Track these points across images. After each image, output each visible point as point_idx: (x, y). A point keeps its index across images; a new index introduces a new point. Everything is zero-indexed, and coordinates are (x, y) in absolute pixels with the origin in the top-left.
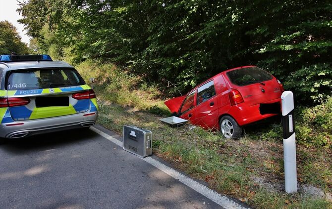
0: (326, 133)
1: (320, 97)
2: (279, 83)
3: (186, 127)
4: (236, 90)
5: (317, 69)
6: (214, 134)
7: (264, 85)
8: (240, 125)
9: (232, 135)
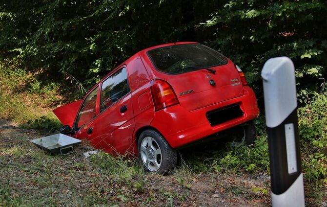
0: (322, 155)
1: (303, 95)
2: (239, 70)
3: (78, 152)
4: (163, 82)
5: (298, 49)
6: (129, 165)
7: (214, 73)
8: (173, 147)
9: (159, 165)
